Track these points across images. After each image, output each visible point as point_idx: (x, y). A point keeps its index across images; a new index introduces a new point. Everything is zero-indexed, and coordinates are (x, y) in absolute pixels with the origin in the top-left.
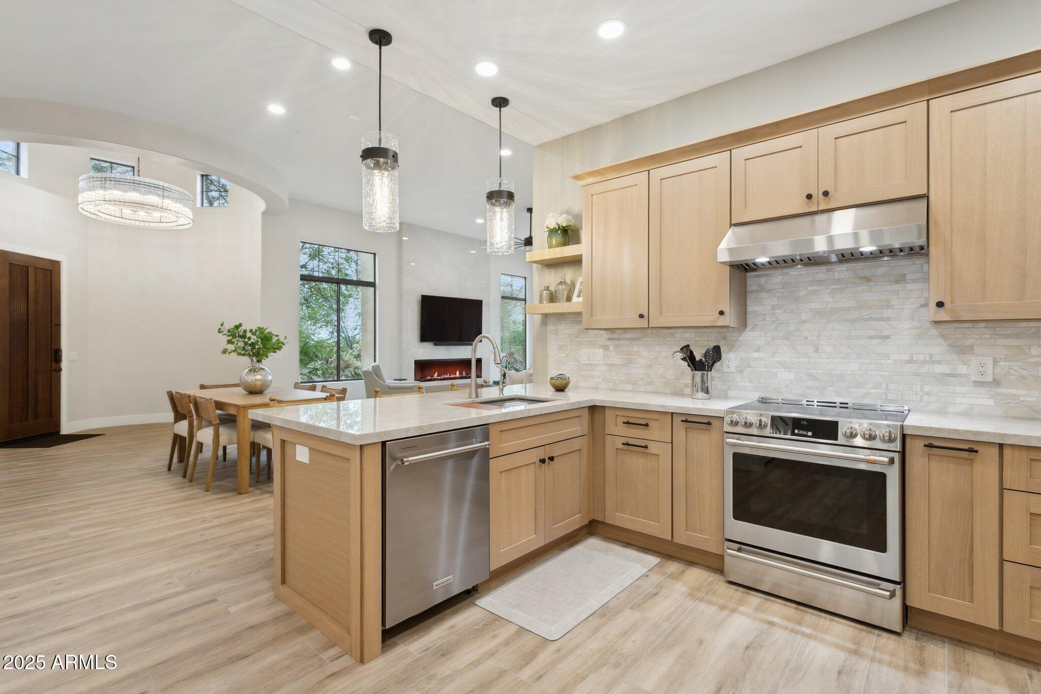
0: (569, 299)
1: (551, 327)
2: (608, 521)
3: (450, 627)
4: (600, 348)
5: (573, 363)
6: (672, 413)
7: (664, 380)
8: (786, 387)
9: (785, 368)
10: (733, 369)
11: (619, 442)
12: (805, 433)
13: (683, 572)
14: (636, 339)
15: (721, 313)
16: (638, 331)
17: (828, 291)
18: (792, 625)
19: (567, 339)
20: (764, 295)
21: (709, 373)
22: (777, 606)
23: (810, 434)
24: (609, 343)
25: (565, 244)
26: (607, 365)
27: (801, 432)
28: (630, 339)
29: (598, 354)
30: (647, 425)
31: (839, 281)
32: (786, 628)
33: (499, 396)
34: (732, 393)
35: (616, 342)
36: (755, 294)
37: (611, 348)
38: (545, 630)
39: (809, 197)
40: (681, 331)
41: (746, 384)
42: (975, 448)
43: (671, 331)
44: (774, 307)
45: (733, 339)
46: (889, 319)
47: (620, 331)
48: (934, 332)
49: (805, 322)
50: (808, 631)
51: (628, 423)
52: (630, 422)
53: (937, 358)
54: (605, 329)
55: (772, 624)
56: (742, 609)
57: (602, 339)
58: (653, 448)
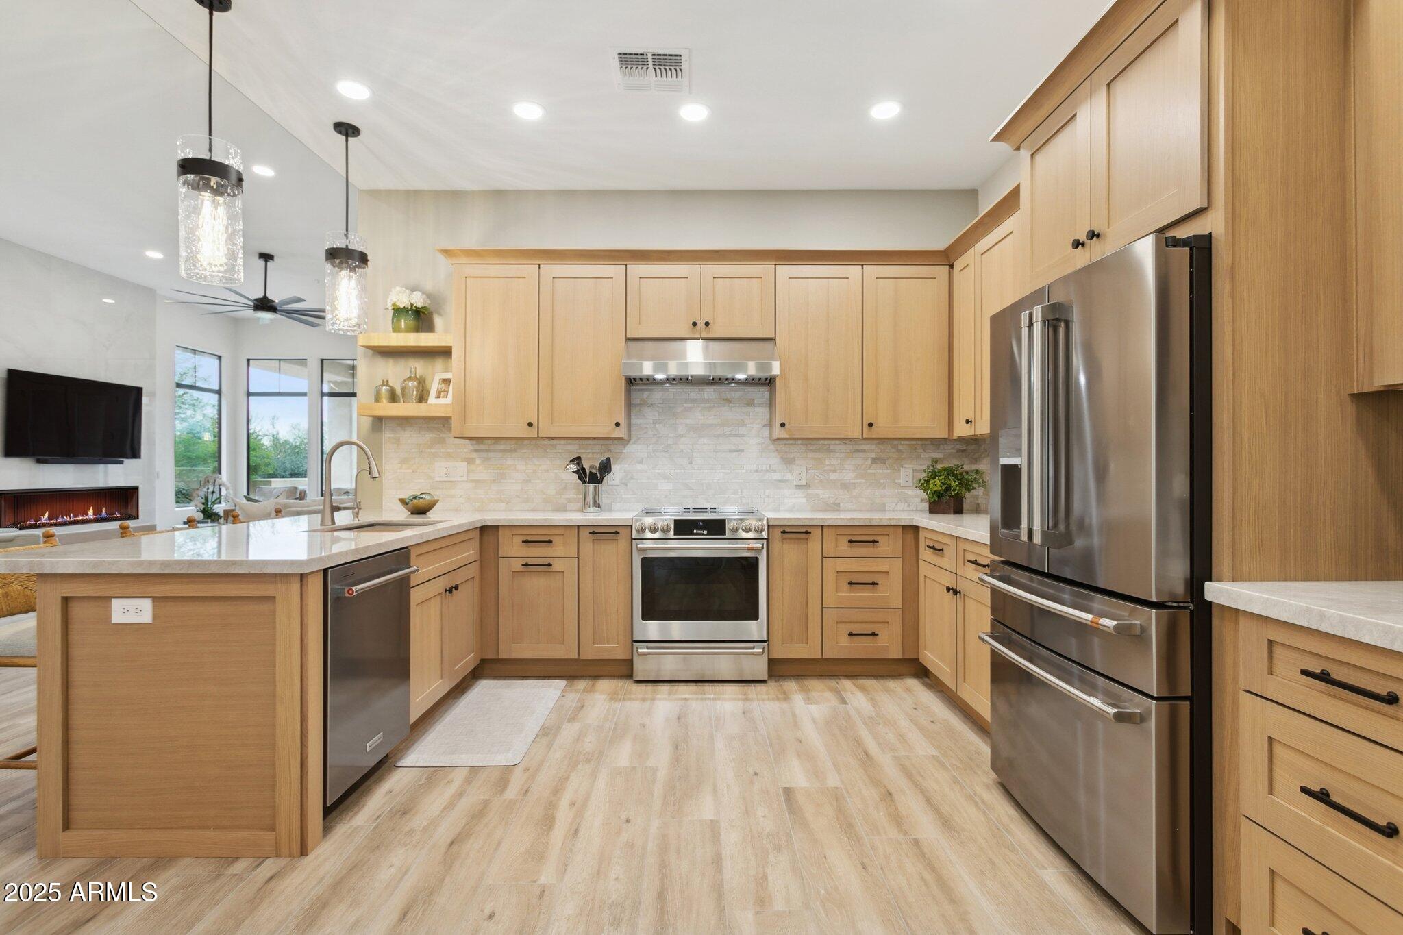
0: (422, 399)
1: (387, 435)
2: (503, 655)
3: (386, 793)
4: (462, 461)
5: (423, 481)
6: (578, 526)
7: (544, 496)
8: (666, 497)
9: (665, 479)
10: (617, 481)
11: (517, 565)
12: (702, 532)
13: (593, 685)
14: (510, 451)
15: (618, 424)
16: (514, 442)
17: (700, 409)
18: (700, 696)
19: (413, 450)
20: (646, 409)
21: (600, 485)
22: (683, 688)
23: (705, 532)
24: (474, 455)
25: (417, 330)
26: (472, 481)
27: (699, 532)
28: (504, 451)
29: (460, 469)
30: (550, 542)
31: (708, 401)
32: (697, 699)
33: (352, 523)
34: (616, 506)
35: (484, 455)
36: (638, 408)
37: (478, 461)
38: (501, 759)
39: (694, 324)
40: (563, 442)
41: (629, 496)
42: (809, 530)
43: (552, 442)
44: (655, 422)
45: (618, 451)
46: (743, 436)
47: (489, 441)
48: (772, 447)
49: (681, 436)
50: (712, 696)
51: (527, 542)
52: (529, 540)
53: (773, 468)
54: (471, 439)
55: (685, 699)
56: (659, 696)
57: (466, 451)
58: (558, 565)
